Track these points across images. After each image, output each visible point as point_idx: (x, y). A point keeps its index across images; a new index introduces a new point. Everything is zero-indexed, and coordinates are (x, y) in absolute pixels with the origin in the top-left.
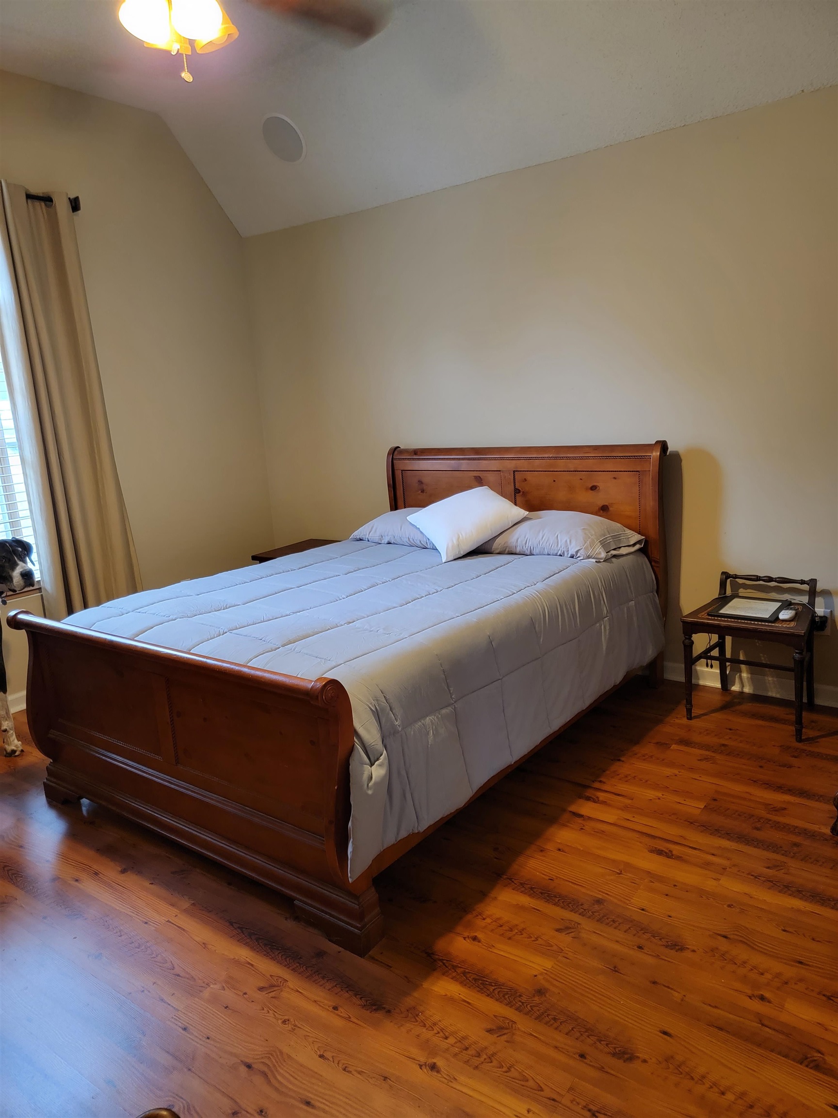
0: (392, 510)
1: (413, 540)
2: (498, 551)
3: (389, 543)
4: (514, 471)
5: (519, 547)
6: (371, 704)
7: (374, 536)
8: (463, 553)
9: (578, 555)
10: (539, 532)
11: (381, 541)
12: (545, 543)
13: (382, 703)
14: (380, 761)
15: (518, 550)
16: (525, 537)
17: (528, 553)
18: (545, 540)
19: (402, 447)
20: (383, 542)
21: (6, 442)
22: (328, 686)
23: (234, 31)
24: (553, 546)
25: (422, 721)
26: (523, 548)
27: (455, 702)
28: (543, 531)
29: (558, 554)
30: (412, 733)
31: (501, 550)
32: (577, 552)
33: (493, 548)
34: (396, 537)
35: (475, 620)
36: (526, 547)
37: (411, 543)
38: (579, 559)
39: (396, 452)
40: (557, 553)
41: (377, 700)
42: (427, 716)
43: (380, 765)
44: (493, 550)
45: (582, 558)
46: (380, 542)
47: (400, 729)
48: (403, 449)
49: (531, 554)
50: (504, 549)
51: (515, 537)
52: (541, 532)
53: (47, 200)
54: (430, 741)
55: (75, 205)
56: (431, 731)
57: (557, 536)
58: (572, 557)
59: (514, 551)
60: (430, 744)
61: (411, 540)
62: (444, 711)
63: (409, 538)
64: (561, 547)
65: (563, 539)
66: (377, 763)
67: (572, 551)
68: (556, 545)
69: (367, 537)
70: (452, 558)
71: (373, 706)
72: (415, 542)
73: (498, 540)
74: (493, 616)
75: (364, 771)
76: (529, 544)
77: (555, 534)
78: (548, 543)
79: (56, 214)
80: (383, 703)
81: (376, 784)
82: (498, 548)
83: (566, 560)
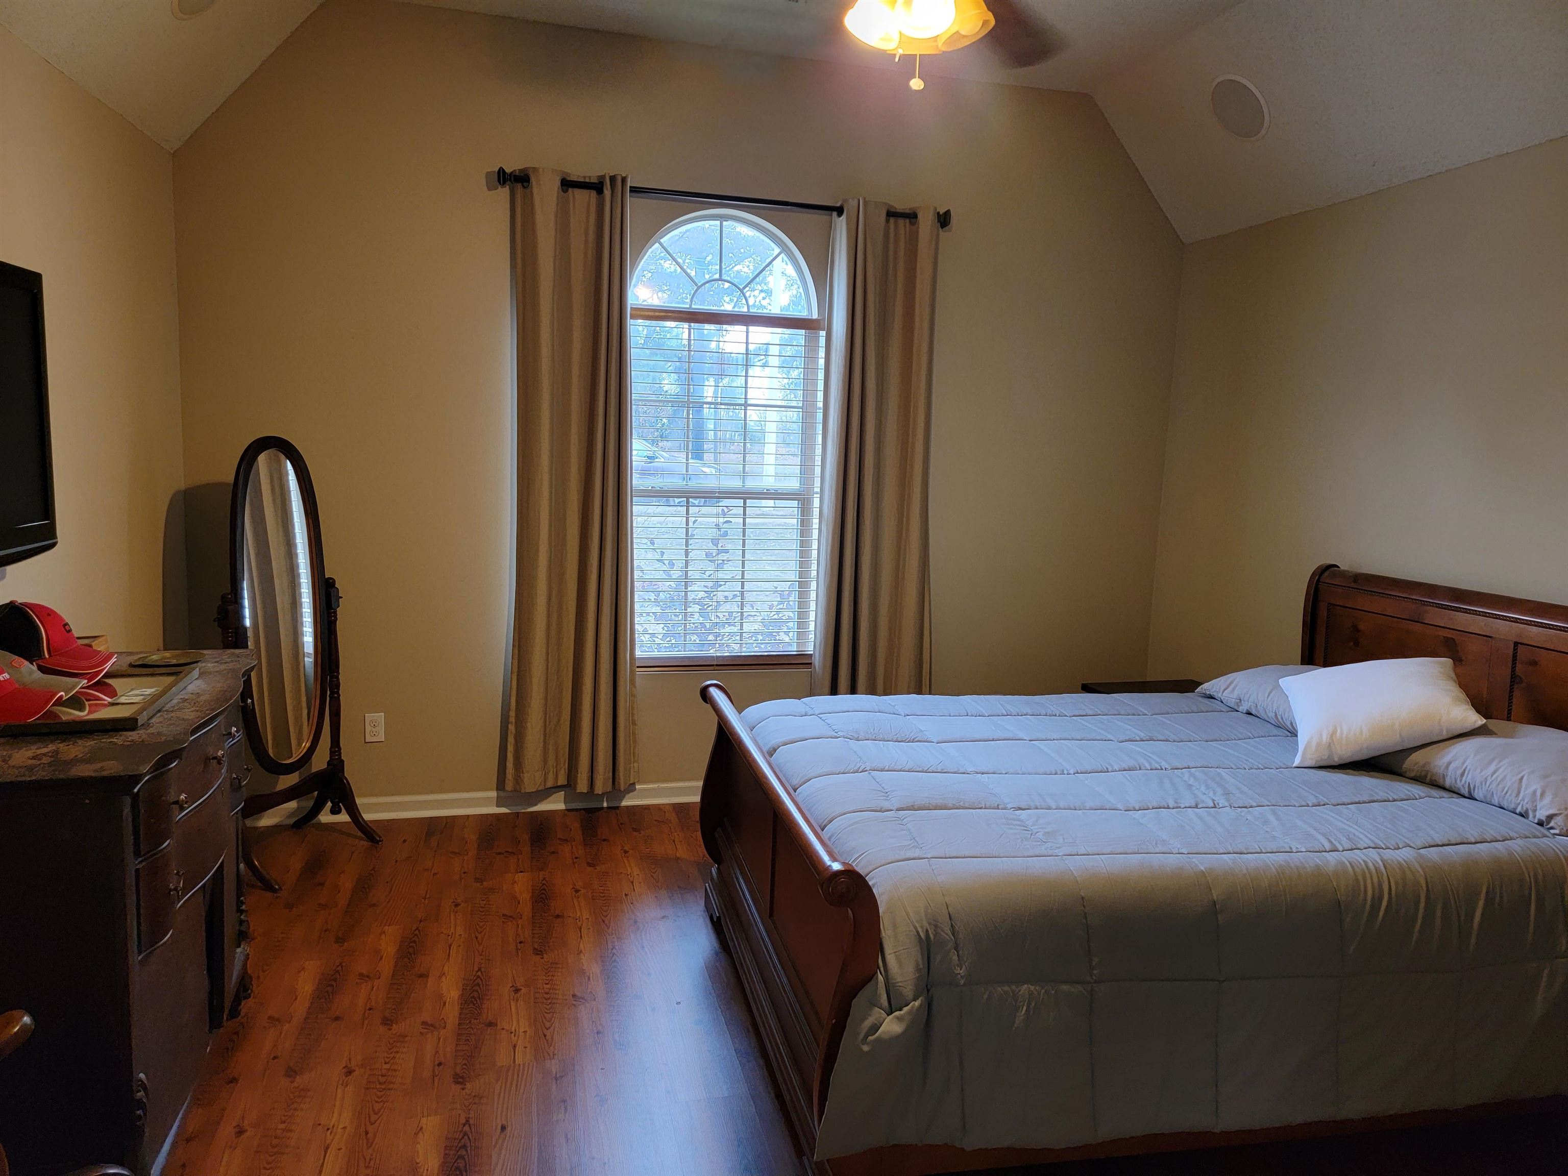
0: (1303, 662)
1: (1282, 718)
2: (1412, 775)
3: (1249, 713)
4: (1516, 644)
5: (1449, 777)
6: (922, 927)
7: (1230, 697)
8: (1336, 760)
9: (1552, 824)
10: (1491, 761)
11: (1238, 707)
12: (1494, 785)
13: (942, 933)
14: (902, 1012)
15: (1448, 783)
16: (1463, 764)
17: (1465, 792)
18: (1496, 778)
19: (1343, 567)
20: (1240, 709)
21: (815, 490)
22: (843, 876)
23: (990, 17)
24: (1508, 794)
25: (1014, 987)
26: (1456, 781)
27: (1096, 982)
28: (1500, 762)
29: (1518, 811)
30: (986, 996)
31: (1418, 774)
32: (1550, 817)
33: (1404, 766)
34: (1259, 707)
35: (1202, 868)
36: (1461, 781)
37: (1279, 721)
38: (1552, 831)
39: (1326, 574)
40: (1515, 809)
41: (936, 926)
42: (1027, 983)
43: (899, 1019)
44: (1404, 770)
45: (1557, 831)
46: (1236, 708)
47: (962, 982)
48: (1344, 571)
49: (1471, 797)
50: (1423, 773)
51: (1447, 759)
52: (1495, 763)
53: (912, 216)
54: (1017, 1021)
55: (944, 220)
56: (1025, 1008)
57: (1522, 778)
58: (1540, 824)
59: (1441, 782)
60: (1016, 1025)
61: (1279, 717)
62: (1065, 987)
63: (1276, 713)
64: (1523, 799)
65: (1533, 785)
66: (897, 1013)
67: (1542, 814)
68: (1516, 792)
69: (1220, 695)
70: (1312, 763)
71: (923, 931)
72: (1284, 723)
73: (1415, 757)
74: (1245, 871)
75: (870, 1015)
76: (1468, 778)
77: (1520, 773)
78: (1500, 786)
79: (918, 232)
80: (947, 934)
81: (879, 1040)
82: (1413, 770)
83: (1528, 825)
